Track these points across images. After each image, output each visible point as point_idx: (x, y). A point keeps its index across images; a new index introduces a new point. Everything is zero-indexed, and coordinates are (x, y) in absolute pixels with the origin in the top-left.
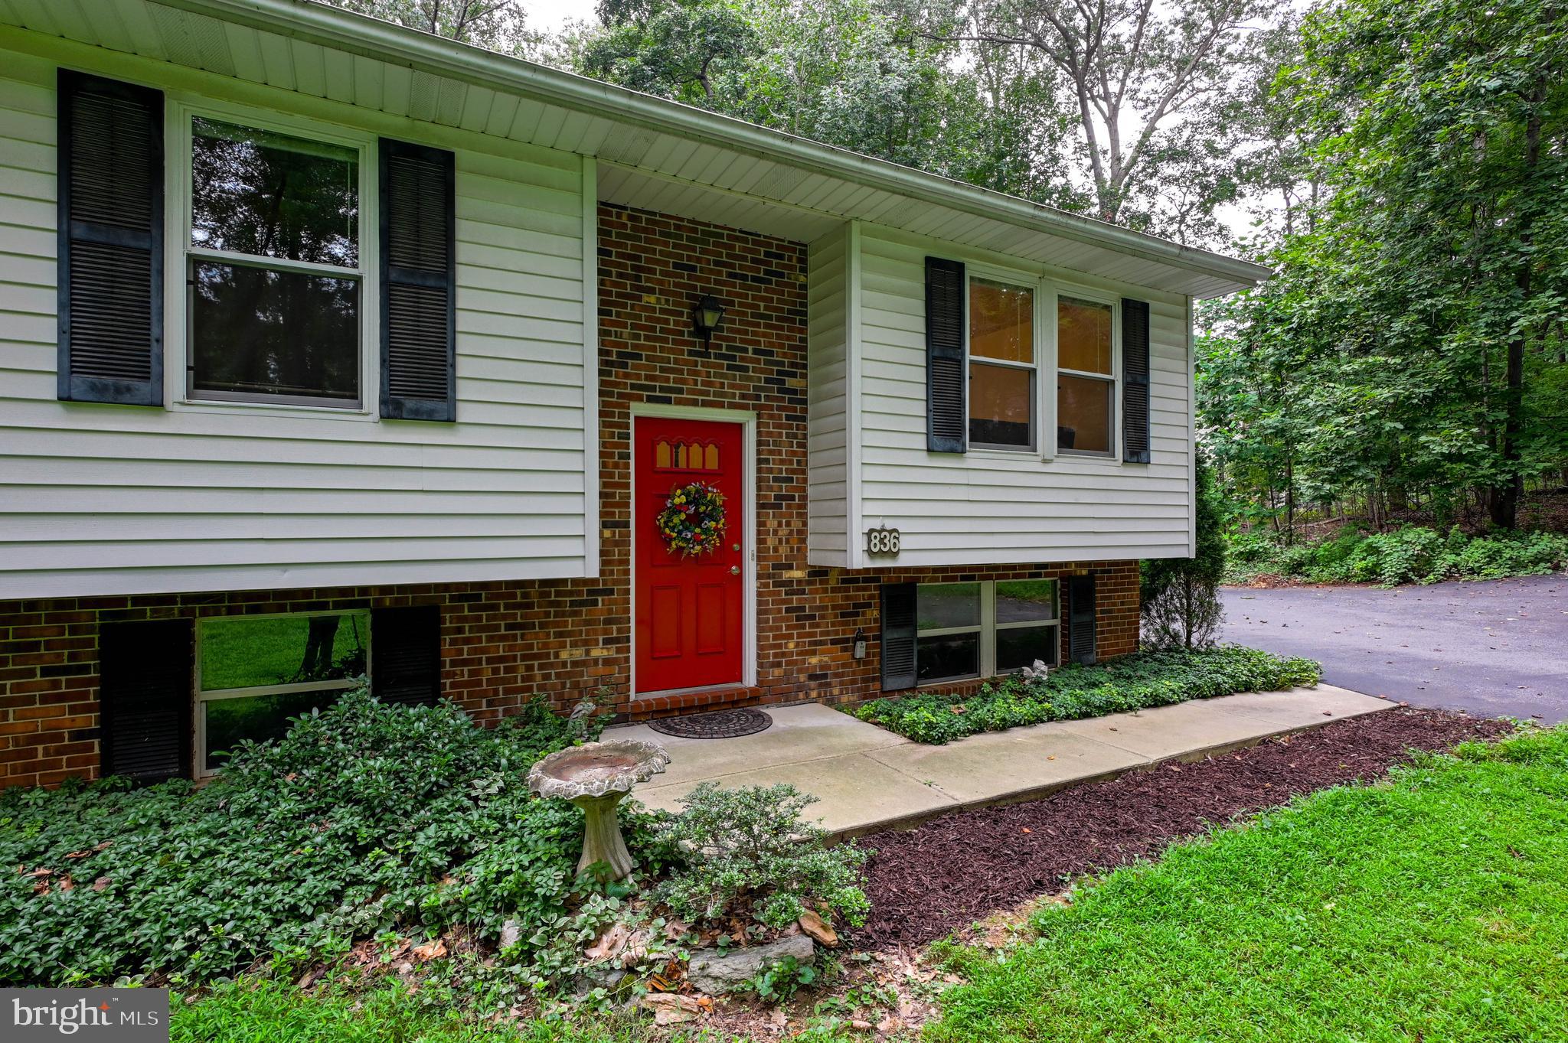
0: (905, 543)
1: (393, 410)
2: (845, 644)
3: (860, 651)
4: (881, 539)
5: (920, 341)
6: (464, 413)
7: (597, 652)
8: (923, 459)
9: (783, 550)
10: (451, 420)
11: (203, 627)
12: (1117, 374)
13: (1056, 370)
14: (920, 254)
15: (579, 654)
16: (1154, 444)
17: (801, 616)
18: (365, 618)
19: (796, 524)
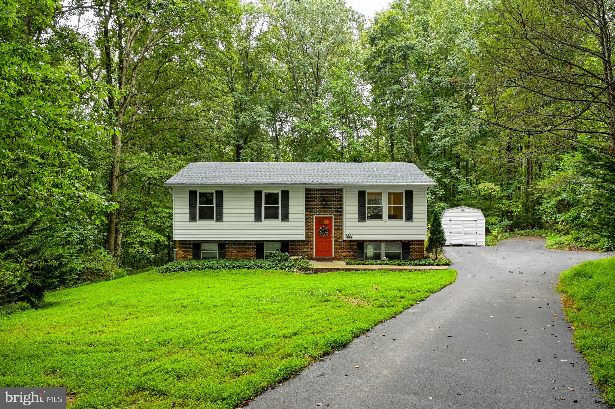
0: (353, 236)
1: (282, 220)
2: (350, 252)
3: (352, 253)
4: (349, 235)
5: (357, 204)
6: (290, 220)
7: (309, 250)
8: (358, 223)
9: (338, 236)
10: (288, 221)
11: (265, 243)
12: (404, 205)
13: (387, 205)
14: (357, 190)
15: (306, 250)
16: (414, 217)
17: (341, 247)
18: (280, 244)
19: (340, 232)
